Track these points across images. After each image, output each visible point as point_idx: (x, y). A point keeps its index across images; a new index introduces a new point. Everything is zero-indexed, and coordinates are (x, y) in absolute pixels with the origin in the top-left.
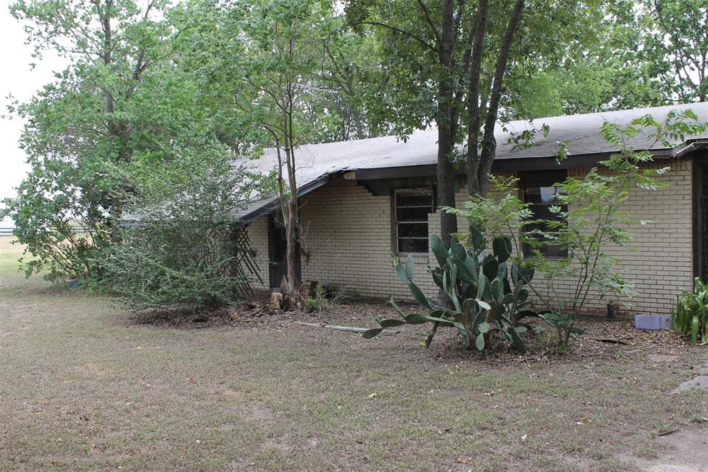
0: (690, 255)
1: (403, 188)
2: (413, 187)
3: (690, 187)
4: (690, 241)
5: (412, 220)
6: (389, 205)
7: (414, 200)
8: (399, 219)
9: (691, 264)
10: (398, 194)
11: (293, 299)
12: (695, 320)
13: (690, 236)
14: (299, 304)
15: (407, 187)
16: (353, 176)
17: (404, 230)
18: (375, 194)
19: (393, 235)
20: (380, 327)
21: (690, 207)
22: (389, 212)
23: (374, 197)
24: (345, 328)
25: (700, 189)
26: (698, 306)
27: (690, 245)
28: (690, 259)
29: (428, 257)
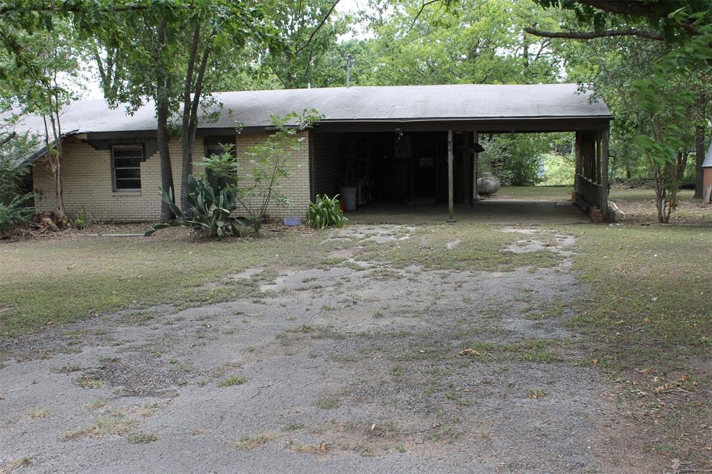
0: (309, 184)
1: (118, 144)
2: (127, 144)
3: (308, 146)
4: (308, 176)
5: (126, 167)
6: (109, 156)
7: (129, 153)
8: (116, 166)
9: (309, 189)
10: (115, 149)
11: (65, 222)
12: (318, 217)
13: (308, 173)
14: (69, 224)
15: (122, 144)
16: (85, 137)
17: (119, 174)
18: (97, 149)
19: (113, 177)
20: (154, 229)
21: (308, 157)
22: (110, 161)
23: (96, 151)
24: (117, 235)
25: (312, 146)
26: (319, 209)
27: (308, 179)
28: (309, 187)
29: (140, 191)
